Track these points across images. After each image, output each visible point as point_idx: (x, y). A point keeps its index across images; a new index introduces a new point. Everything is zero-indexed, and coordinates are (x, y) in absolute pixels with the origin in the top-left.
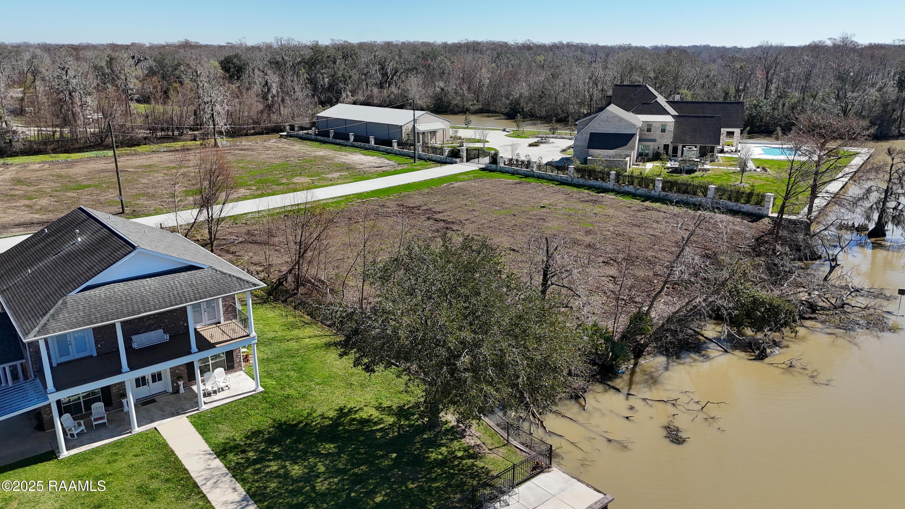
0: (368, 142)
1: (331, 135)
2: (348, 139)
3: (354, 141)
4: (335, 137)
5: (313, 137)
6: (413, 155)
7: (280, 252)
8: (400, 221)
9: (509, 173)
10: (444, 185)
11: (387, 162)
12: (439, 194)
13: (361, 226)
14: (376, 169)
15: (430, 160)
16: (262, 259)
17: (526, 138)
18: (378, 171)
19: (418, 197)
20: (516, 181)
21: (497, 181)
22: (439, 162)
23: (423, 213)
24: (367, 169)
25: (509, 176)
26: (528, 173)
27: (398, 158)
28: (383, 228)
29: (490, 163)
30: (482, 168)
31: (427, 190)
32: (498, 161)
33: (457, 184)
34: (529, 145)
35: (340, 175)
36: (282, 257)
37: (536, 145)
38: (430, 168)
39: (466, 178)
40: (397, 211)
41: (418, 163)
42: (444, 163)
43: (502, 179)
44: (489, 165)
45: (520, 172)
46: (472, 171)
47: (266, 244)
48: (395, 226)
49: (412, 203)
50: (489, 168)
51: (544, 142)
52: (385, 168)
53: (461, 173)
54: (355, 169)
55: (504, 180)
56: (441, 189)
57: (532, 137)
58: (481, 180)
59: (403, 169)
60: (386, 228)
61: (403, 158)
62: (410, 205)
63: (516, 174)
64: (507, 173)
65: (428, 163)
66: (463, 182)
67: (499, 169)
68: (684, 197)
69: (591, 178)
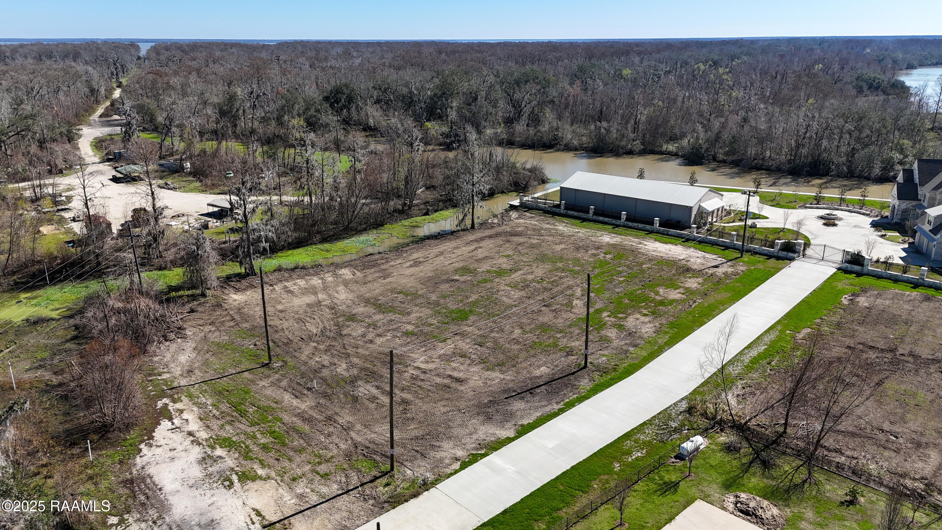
0: (652, 224)
1: (591, 212)
2: (619, 218)
3: (627, 220)
4: (595, 214)
5: (562, 212)
6: (741, 248)
7: (895, 451)
8: (920, 379)
9: (885, 278)
10: (845, 302)
11: (707, 256)
12: (876, 323)
13: (896, 392)
14: (720, 271)
15: (755, 253)
16: (894, 465)
17: (794, 208)
18: (725, 274)
19: (861, 329)
20: (915, 293)
21: (897, 294)
22: (769, 256)
23: (921, 363)
24: (710, 271)
25: (893, 284)
26: (916, 281)
27: (709, 248)
28: (925, 395)
29: (846, 262)
30: (839, 269)
31: (842, 312)
32: (865, 263)
33: (863, 301)
34: (825, 224)
35: (699, 284)
36: (914, 462)
37: (835, 225)
38: (781, 269)
39: (848, 287)
40: (885, 359)
41: (747, 257)
42: (778, 258)
43: (897, 291)
44: (849, 265)
45: (901, 278)
46: (834, 273)
47: (853, 435)
48: (932, 391)
49: (873, 341)
50: (849, 269)
51: (834, 219)
52: (726, 269)
53: (829, 279)
54: (694, 270)
55: (901, 292)
56: (860, 312)
57: (800, 207)
58: (876, 293)
59: (749, 270)
60: (930, 397)
61: (716, 249)
62: (878, 346)
63: (896, 280)
64: (882, 278)
65: (757, 258)
66: (858, 295)
67: (865, 271)
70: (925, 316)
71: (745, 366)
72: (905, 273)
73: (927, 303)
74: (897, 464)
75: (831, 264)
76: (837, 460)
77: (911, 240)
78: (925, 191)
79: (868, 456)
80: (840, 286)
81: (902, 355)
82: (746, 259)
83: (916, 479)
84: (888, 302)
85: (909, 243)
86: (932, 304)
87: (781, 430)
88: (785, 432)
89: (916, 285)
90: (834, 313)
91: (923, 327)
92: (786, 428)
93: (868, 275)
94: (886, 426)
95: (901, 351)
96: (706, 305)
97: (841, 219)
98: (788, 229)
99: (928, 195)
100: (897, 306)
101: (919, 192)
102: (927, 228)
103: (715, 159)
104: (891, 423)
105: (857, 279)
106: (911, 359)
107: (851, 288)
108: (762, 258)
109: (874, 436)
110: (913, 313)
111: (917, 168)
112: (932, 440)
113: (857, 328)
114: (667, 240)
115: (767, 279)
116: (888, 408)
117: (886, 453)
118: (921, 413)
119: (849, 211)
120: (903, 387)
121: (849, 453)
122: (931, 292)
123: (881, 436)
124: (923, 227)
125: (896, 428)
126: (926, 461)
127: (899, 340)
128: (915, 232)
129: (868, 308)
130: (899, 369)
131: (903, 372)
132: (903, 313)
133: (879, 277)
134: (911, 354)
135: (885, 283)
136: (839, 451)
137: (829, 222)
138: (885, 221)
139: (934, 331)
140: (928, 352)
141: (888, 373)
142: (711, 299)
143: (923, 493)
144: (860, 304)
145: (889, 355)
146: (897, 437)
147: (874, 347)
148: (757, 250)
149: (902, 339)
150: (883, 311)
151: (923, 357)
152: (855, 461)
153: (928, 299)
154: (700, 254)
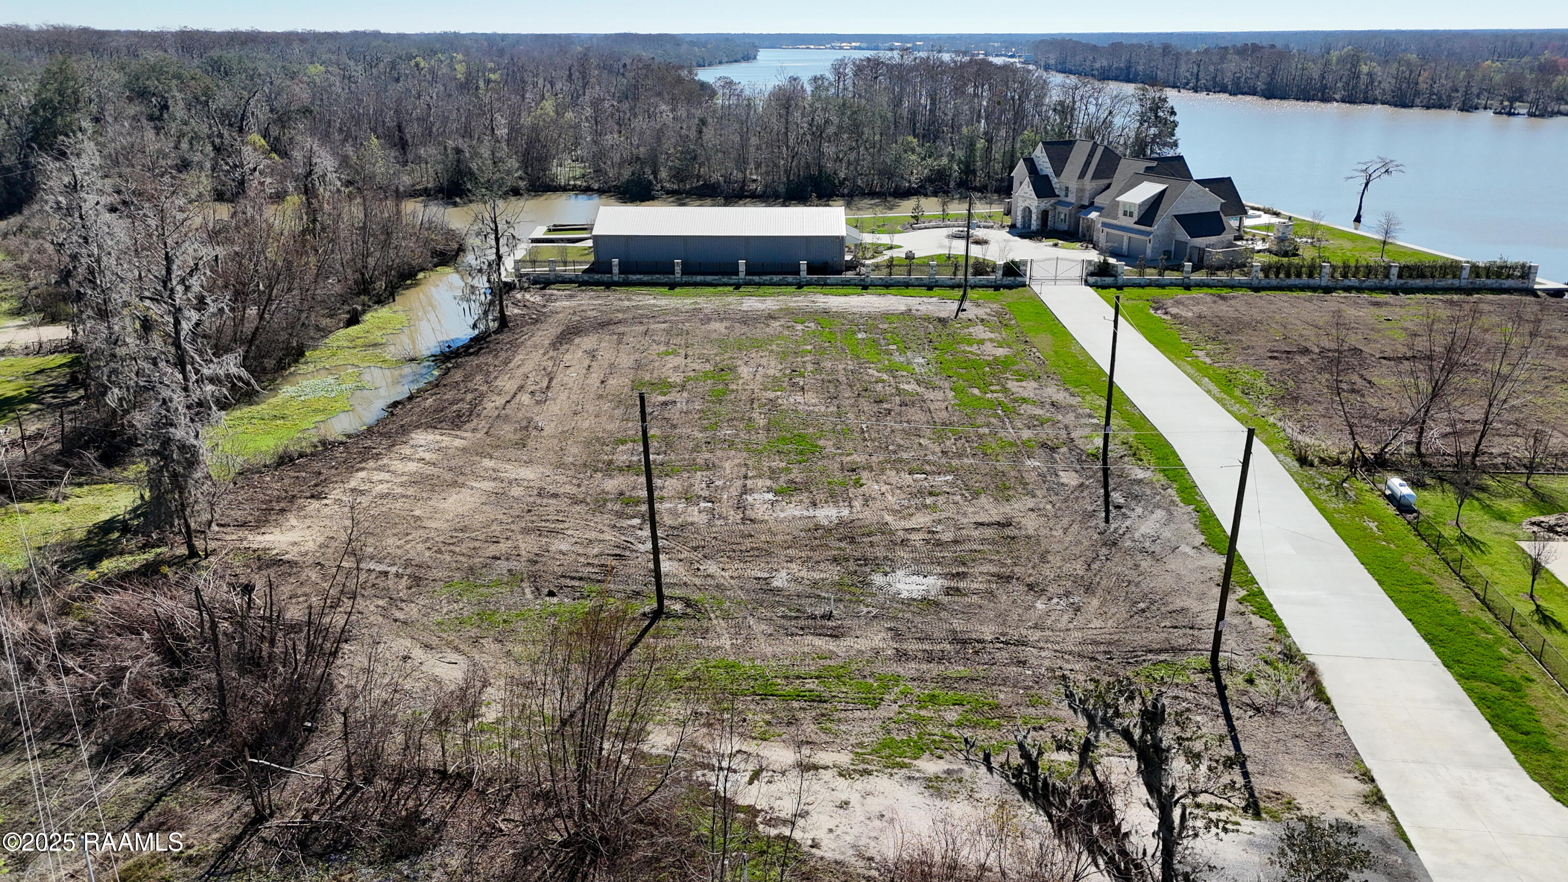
9: (1146, 286)
11: (925, 300)
14: (979, 314)
22: (993, 287)
27: (909, 291)
29: (1089, 275)
30: (1089, 286)
32: (1119, 271)
33: (1181, 312)
34: (976, 243)
37: (986, 242)
38: (1036, 297)
39: (1134, 302)
41: (971, 293)
42: (1007, 287)
43: (1183, 296)
45: (1163, 282)
46: (1095, 291)
50: (1099, 284)
53: (1102, 297)
56: (1202, 323)
57: (905, 230)
61: (919, 290)
62: (1287, 349)
63: (1158, 286)
64: (1143, 286)
65: (983, 291)
67: (1120, 282)
68: (1429, 282)
69: (1282, 276)
72: (1162, 276)
75: (1071, 282)
77: (1089, 244)
82: (976, 296)
84: (1203, 308)
85: (1093, 248)
86: (1237, 301)
89: (1184, 287)
90: (1181, 330)
93: (1124, 286)
95: (1314, 349)
96: (1050, 352)
100: (1216, 309)
105: (1125, 293)
106: (1336, 354)
107: (1138, 303)
108: (989, 291)
110: (1244, 313)
111: (1043, 155)
113: (1235, 338)
114: (839, 291)
122: (1210, 291)
129: (1200, 317)
132: (1235, 314)
133: (1137, 286)
142: (1042, 346)
144: (1185, 316)
147: (1288, 352)
148: (971, 282)
149: (1290, 338)
150: (1218, 317)
154: (912, 300)
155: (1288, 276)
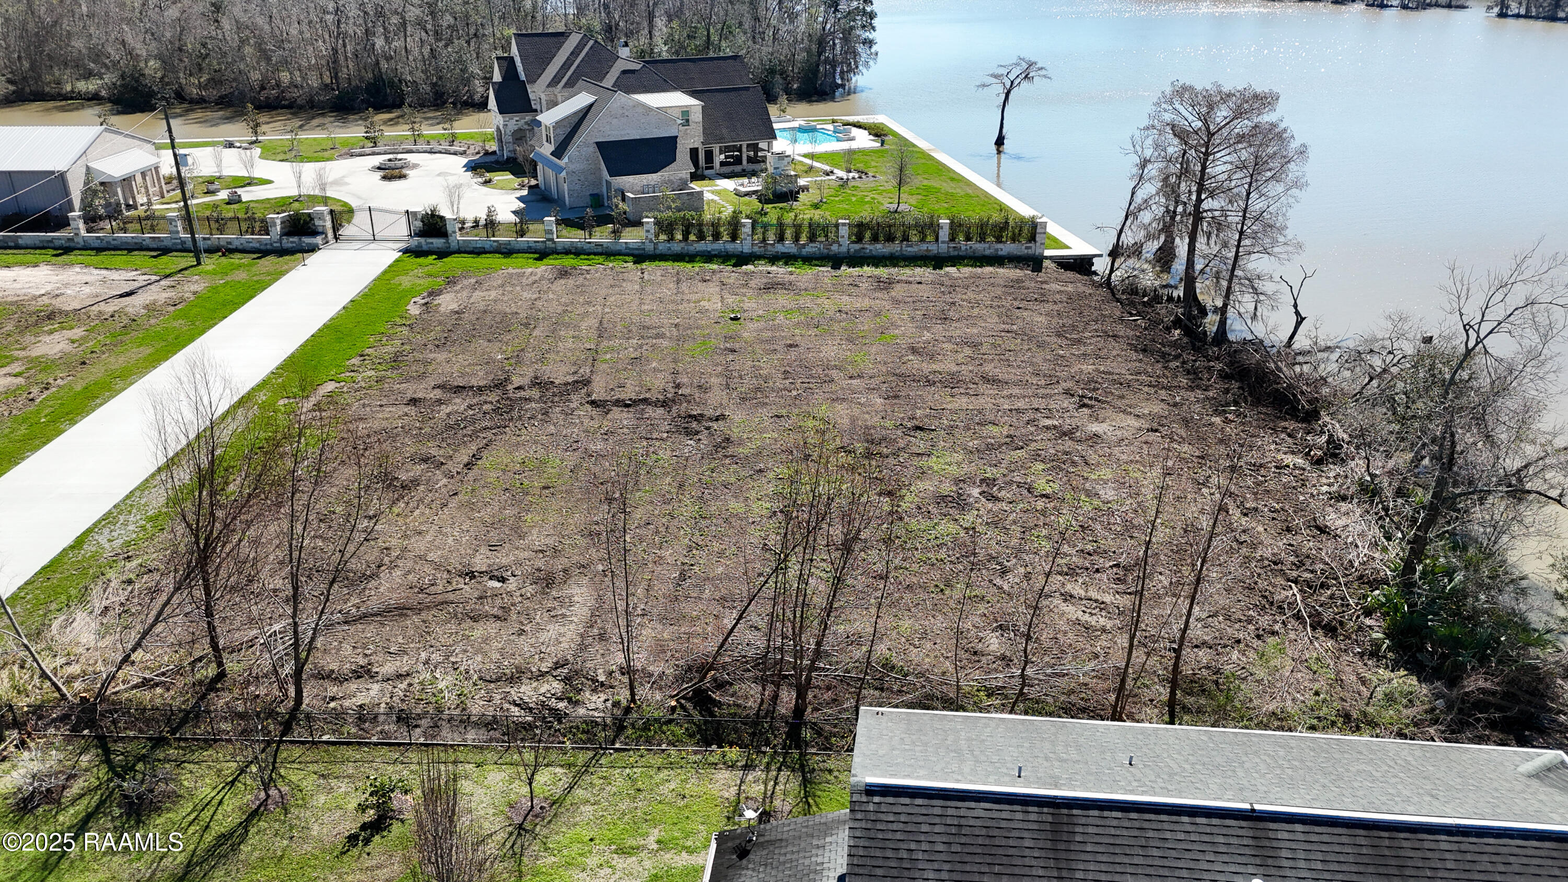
7: (497, 618)
8: (552, 429)
9: (490, 252)
10: (414, 310)
11: (114, 275)
12: (471, 337)
13: (504, 471)
14: (135, 304)
15: (228, 251)
16: (495, 656)
17: (328, 160)
18: (151, 308)
19: (441, 356)
20: (544, 268)
21: (511, 275)
22: (263, 252)
23: (554, 395)
24: (109, 308)
25: (505, 260)
26: (540, 246)
27: (120, 259)
28: (562, 460)
29: (417, 235)
30: (406, 251)
31: (405, 331)
32: (449, 229)
33: (447, 302)
34: (385, 178)
35: (73, 342)
36: (539, 629)
37: (402, 177)
38: (283, 273)
39: (421, 282)
40: (485, 407)
41: (210, 263)
42: (282, 252)
43: (511, 270)
44: (422, 240)
45: (517, 247)
46: (397, 261)
47: (401, 611)
48: (575, 446)
49: (463, 375)
50: (425, 248)
51: (402, 167)
52: (158, 294)
53: (385, 272)
54: (67, 314)
55: (517, 270)
56: (440, 323)
57: (341, 156)
58: (473, 281)
59: (214, 289)
60: (572, 459)
61: (139, 258)
62: (474, 382)
63: (507, 251)
64: (486, 253)
65: (237, 259)
66: (439, 293)
67: (454, 246)
68: (895, 247)
69: (692, 237)
70: (560, 304)
71: (150, 519)
72: (522, 237)
73: (563, 281)
74: (501, 651)
75: (390, 245)
76: (360, 699)
77: (533, 182)
78: (537, 91)
79: (436, 657)
80: (406, 282)
81: (519, 388)
82: (210, 268)
83: (543, 674)
84: (493, 294)
85: (530, 187)
86: (571, 282)
87: (212, 671)
88: (221, 675)
89: (542, 253)
90: (390, 338)
91: (557, 324)
92: (220, 664)
93: (459, 252)
94: (480, 563)
95: (517, 381)
96: (78, 388)
97: (415, 166)
98: (309, 196)
99: (543, 97)
100: (511, 296)
101: (532, 96)
102: (547, 149)
103: (180, 96)
104: (492, 547)
105: (439, 264)
106: (535, 393)
107: (426, 283)
108: (246, 259)
109: (451, 597)
110: (539, 304)
111: (517, 53)
112: (576, 559)
113: (432, 356)
114: (11, 259)
115: (252, 297)
116: (485, 514)
117: (478, 631)
118: (556, 503)
119: (431, 152)
120: (519, 455)
121: (388, 668)
122: (569, 261)
123: (468, 589)
124: (542, 150)
125: (503, 558)
126: (564, 616)
127: (513, 361)
128: (534, 164)
129: (457, 312)
130: (511, 419)
131: (519, 424)
132: (521, 307)
133: (478, 252)
134: (536, 383)
135: (490, 261)
136: (364, 673)
137: (392, 173)
138: (492, 158)
139: (576, 327)
140: (567, 369)
141: (489, 434)
142: (95, 372)
143: (561, 705)
144: (442, 309)
145: (493, 397)
146: (503, 580)
147: (464, 388)
148: (236, 244)
149: (518, 359)
150: (485, 311)
151: (557, 381)
152: (403, 686)
153: (564, 273)
154: (95, 275)
155: (701, 237)
